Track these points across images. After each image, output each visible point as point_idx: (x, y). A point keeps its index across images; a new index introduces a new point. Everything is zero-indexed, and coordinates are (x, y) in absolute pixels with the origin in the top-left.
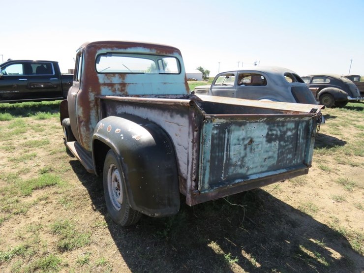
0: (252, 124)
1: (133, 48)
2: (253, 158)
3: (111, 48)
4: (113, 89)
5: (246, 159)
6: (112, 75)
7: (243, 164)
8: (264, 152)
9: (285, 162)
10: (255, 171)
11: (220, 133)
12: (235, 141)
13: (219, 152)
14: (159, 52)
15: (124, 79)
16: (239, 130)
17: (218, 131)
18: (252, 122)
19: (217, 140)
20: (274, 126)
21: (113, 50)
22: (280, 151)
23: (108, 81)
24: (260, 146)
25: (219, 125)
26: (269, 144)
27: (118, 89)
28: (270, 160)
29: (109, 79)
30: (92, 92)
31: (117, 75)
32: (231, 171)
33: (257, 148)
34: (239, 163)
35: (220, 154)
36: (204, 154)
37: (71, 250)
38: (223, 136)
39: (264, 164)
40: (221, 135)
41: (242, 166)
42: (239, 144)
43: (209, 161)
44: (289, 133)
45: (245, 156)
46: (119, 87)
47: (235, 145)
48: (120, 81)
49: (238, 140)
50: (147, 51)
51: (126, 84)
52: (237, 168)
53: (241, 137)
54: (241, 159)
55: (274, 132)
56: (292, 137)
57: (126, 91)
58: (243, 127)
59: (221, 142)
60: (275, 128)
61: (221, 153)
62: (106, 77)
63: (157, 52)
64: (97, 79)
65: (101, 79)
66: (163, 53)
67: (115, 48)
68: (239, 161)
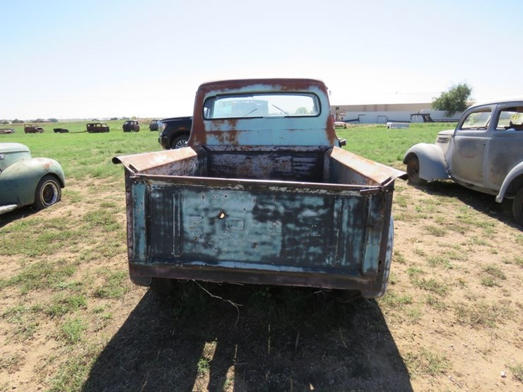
0: (221, 192)
1: (249, 86)
2: (229, 238)
3: (222, 89)
4: (221, 138)
5: (215, 238)
6: (220, 121)
7: (209, 243)
8: (251, 233)
9: (304, 257)
10: (232, 256)
11: (164, 197)
12: (191, 211)
13: (164, 221)
14: (285, 88)
15: (234, 125)
16: (196, 197)
17: (161, 195)
18: (220, 189)
19: (160, 205)
20: (272, 198)
21: (223, 91)
22: (287, 237)
23: (215, 129)
24: (241, 223)
25: (162, 188)
26: (260, 225)
27: (227, 137)
28: (265, 247)
29: (216, 126)
30: (196, 141)
31: (226, 121)
32: (188, 248)
33: (236, 226)
34: (202, 240)
35: (167, 224)
36: (136, 218)
37: (102, 298)
38: (170, 202)
39: (252, 250)
40: (167, 200)
41: (207, 245)
42: (199, 216)
43: (143, 229)
44: (309, 213)
45: (213, 232)
46: (228, 135)
47: (191, 215)
48: (230, 128)
49: (196, 209)
50: (269, 88)
51: (237, 131)
52: (197, 245)
53: (201, 207)
54: (205, 236)
55: (271, 208)
56: (317, 219)
57: (236, 140)
58: (203, 194)
59: (166, 209)
60: (273, 201)
61: (169, 222)
62: (213, 124)
63: (282, 89)
64: (203, 126)
65: (208, 126)
66: (291, 89)
67: (227, 89)
68: (201, 237)
